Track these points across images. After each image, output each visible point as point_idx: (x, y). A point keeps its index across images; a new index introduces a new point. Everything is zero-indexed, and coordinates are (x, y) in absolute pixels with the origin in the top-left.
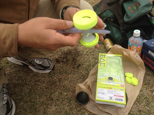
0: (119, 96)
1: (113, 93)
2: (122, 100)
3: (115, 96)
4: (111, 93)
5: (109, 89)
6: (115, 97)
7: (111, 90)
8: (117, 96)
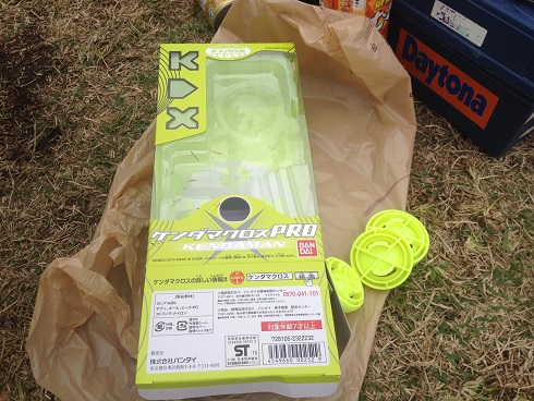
0: (295, 325)
1: (256, 306)
2: (313, 350)
3: (265, 327)
4: (241, 312)
5: (228, 286)
6: (267, 338)
7: (242, 289)
8: (282, 325)
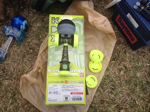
1: (70, 89)
2: (81, 99)
4: (67, 90)
5: (64, 84)
6: (72, 96)
8: (75, 93)
